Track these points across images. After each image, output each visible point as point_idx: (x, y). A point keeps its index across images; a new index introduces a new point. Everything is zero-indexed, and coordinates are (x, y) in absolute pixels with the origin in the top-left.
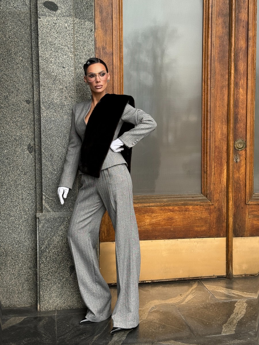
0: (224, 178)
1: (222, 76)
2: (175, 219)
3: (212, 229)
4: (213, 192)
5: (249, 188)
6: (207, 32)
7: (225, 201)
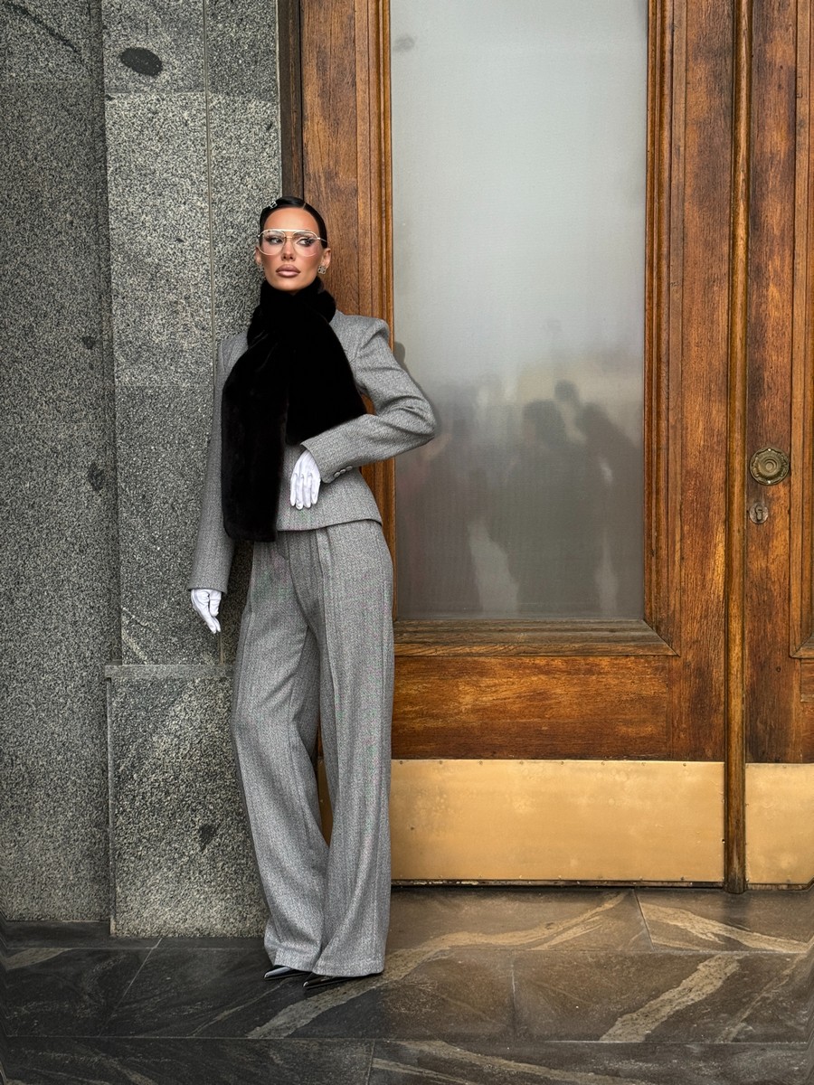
0: (716, 574)
1: (710, 246)
2: (554, 696)
3: (677, 730)
4: (677, 615)
5: (799, 605)
6: (657, 108)
7: (721, 644)
